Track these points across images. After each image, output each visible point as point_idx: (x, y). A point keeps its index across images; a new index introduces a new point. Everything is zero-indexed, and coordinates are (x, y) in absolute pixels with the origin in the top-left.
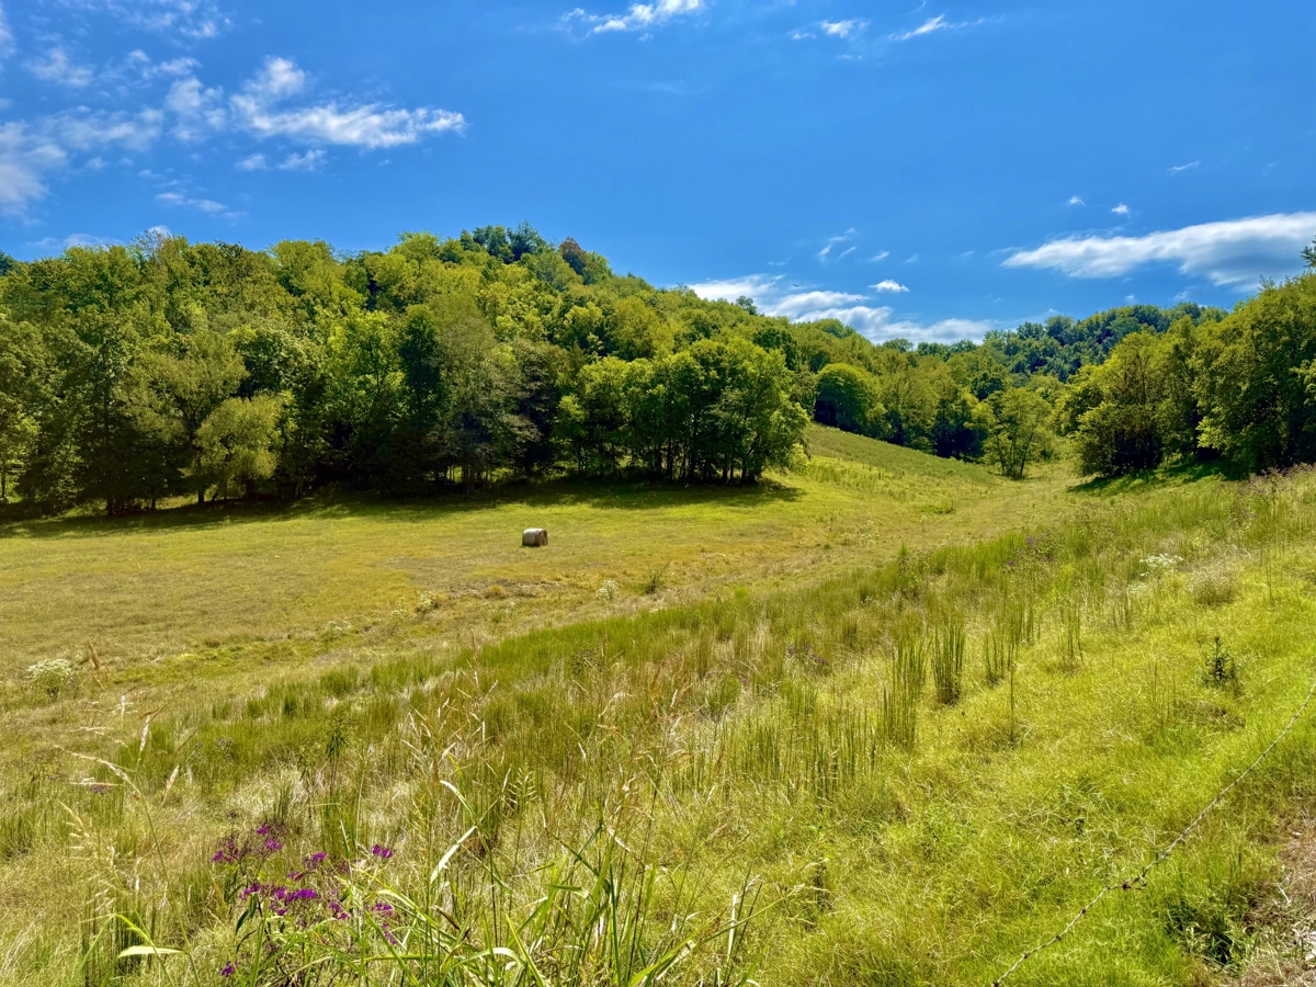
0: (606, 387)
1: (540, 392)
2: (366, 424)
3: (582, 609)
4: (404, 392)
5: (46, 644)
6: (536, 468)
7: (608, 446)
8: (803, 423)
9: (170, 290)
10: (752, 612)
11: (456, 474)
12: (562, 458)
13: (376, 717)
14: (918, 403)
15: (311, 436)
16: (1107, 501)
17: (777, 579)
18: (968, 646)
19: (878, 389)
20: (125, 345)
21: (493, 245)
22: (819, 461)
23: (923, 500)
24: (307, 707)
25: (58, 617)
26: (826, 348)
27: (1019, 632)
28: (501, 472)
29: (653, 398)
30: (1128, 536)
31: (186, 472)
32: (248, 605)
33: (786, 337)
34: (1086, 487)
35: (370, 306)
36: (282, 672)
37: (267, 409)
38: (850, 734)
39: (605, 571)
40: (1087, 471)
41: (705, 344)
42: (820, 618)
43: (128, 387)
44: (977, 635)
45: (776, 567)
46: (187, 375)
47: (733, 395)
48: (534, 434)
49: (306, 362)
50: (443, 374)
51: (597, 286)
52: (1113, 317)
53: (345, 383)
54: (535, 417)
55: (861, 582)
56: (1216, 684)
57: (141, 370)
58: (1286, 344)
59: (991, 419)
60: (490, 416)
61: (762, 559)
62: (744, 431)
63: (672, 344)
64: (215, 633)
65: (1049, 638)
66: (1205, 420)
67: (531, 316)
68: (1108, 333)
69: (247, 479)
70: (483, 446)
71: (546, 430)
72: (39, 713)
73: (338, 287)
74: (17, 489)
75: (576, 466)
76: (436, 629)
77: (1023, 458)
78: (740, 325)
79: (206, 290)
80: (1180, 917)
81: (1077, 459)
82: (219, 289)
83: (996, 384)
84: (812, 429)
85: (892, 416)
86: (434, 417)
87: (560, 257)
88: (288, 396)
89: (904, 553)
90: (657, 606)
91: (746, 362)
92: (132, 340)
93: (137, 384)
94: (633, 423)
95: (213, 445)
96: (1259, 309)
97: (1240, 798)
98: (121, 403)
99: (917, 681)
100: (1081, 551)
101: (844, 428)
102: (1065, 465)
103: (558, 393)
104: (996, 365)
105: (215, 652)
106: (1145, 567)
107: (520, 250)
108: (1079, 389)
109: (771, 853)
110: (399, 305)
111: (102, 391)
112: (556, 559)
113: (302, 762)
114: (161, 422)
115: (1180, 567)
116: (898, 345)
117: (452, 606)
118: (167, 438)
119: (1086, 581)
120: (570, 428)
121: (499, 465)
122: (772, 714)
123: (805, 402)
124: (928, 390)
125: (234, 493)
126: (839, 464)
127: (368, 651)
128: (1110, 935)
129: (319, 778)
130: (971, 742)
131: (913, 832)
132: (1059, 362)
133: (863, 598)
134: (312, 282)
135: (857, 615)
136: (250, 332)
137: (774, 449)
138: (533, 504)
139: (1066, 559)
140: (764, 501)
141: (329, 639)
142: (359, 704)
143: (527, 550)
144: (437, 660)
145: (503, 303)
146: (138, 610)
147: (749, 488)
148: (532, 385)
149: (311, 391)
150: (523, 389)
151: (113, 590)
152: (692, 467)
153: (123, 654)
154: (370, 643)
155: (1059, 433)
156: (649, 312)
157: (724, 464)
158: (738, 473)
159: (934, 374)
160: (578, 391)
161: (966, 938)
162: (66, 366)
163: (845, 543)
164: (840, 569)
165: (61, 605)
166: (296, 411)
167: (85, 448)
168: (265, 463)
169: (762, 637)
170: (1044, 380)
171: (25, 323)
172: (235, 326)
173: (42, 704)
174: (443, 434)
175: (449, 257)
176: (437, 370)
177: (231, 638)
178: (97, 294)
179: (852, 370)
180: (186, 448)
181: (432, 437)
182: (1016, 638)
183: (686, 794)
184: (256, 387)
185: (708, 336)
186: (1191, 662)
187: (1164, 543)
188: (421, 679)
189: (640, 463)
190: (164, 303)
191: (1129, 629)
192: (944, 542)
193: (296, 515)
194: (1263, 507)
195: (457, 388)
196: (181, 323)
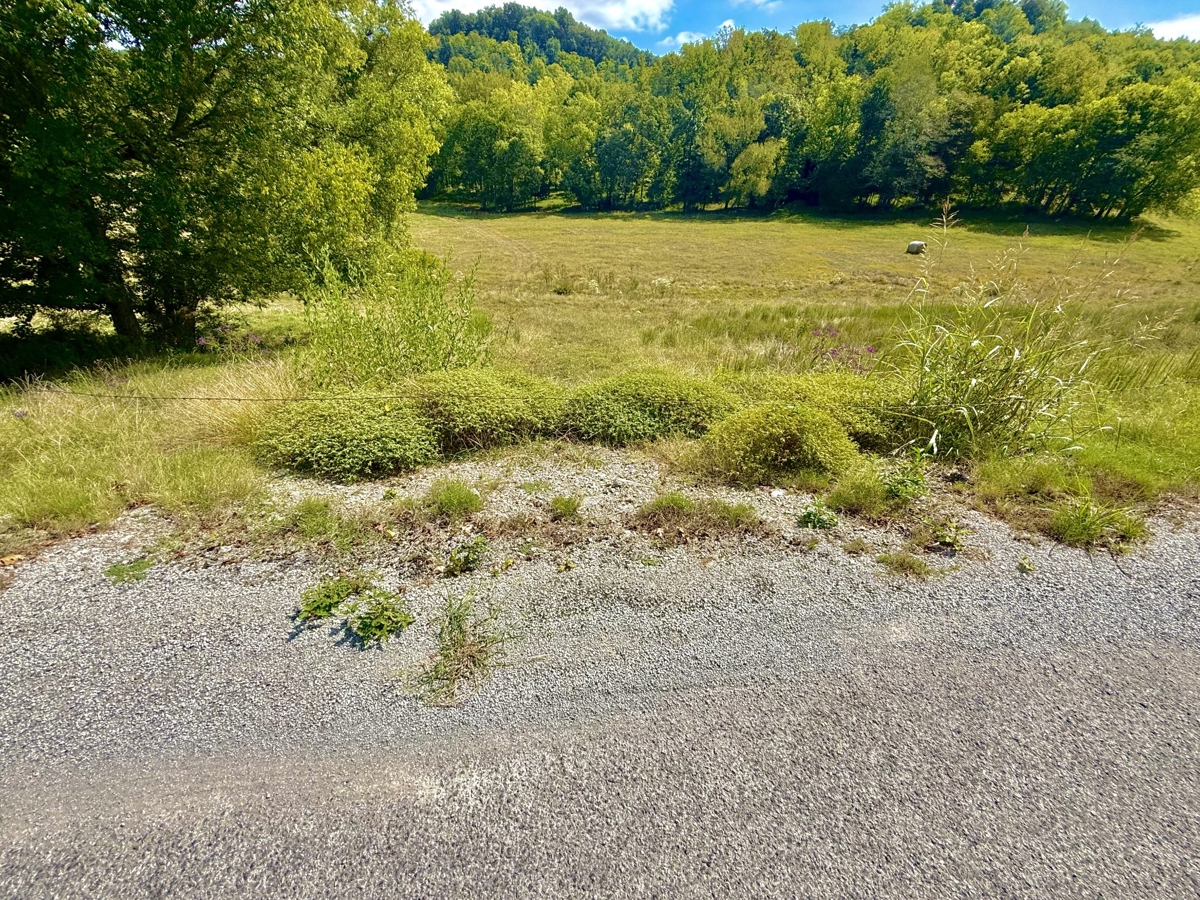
0: (1019, 132)
1: (957, 138)
2: (825, 162)
4: (856, 139)
6: (933, 198)
7: (999, 183)
9: (731, 69)
12: (956, 191)
15: (792, 170)
20: (705, 109)
21: (959, 5)
25: (663, 260)
28: (906, 200)
29: (1059, 143)
31: (722, 189)
35: (849, 72)
37: (771, 150)
39: (962, 276)
43: (703, 136)
46: (732, 127)
47: (1146, 141)
48: (941, 172)
49: (800, 117)
50: (887, 123)
51: (1045, 35)
53: (820, 131)
54: (946, 158)
57: (710, 125)
60: (911, 156)
63: (1102, 89)
69: (751, 196)
70: (900, 179)
71: (951, 169)
72: (658, 301)
73: (832, 58)
74: (647, 194)
75: (965, 199)
79: (751, 69)
82: (758, 66)
86: (871, 157)
87: (1019, 9)
88: (784, 141)
92: (708, 106)
93: (707, 134)
94: (1030, 165)
95: (738, 174)
98: (698, 146)
103: (971, 138)
107: (983, 7)
110: (871, 69)
111: (690, 139)
114: (715, 158)
117: (851, 284)
118: (716, 168)
120: (970, 170)
121: (906, 195)
125: (744, 203)
127: (801, 300)
134: (815, 56)
136: (771, 96)
137: (1167, 193)
138: (922, 225)
140: (1129, 239)
141: (781, 290)
145: (952, 60)
147: (1123, 225)
148: (953, 132)
149: (798, 139)
150: (945, 135)
152: (1071, 204)
153: (689, 282)
154: (802, 296)
156: (1091, 57)
157: (1103, 204)
158: (1115, 212)
160: (991, 136)
162: (675, 124)
166: (787, 152)
167: (678, 173)
168: (763, 186)
172: (764, 92)
173: (659, 298)
174: (875, 170)
175: (919, 22)
176: (884, 120)
178: (695, 75)
180: (725, 175)
184: (768, 135)
185: (1147, 79)
189: (1023, 199)
190: (727, 79)
193: (772, 220)
195: (895, 133)
196: (734, 92)
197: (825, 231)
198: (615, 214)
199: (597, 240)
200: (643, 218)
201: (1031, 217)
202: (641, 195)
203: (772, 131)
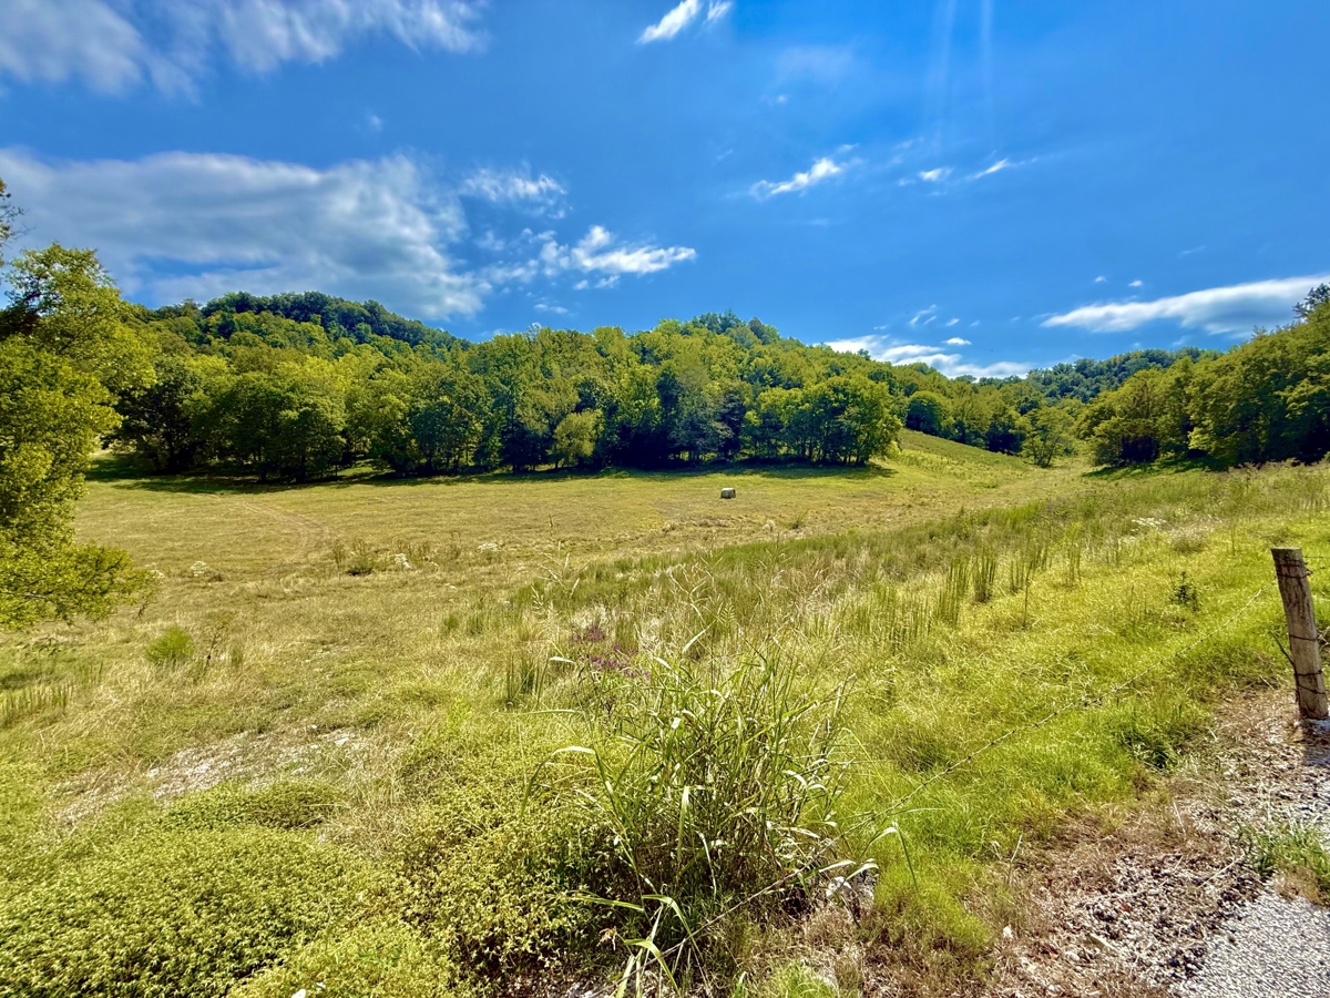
0: (773, 406)
1: (733, 409)
2: (638, 427)
3: (754, 535)
4: (659, 409)
5: (487, 536)
6: (730, 454)
7: (773, 441)
8: (898, 428)
9: (543, 356)
10: (858, 543)
11: (685, 456)
12: (745, 448)
13: (642, 584)
14: (977, 417)
15: (611, 434)
16: (1113, 484)
17: (875, 524)
18: (999, 570)
19: (950, 408)
20: (521, 386)
21: (710, 324)
22: (907, 452)
23: (977, 479)
24: (608, 576)
25: (491, 523)
26: (916, 381)
27: (1036, 562)
28: (710, 456)
29: (802, 412)
30: (1125, 506)
31: (550, 452)
32: (579, 522)
33: (890, 375)
34: (1090, 475)
35: (642, 362)
36: (595, 558)
37: (590, 419)
38: (915, 614)
39: (769, 514)
40: (1098, 463)
41: (835, 380)
42: (902, 549)
43: (522, 408)
44: (1006, 564)
45: (875, 517)
46: (550, 402)
47: (853, 410)
48: (729, 433)
49: (609, 393)
50: (680, 399)
51: (770, 346)
52: (1128, 359)
53: (628, 404)
54: (730, 423)
55: (930, 528)
56: (1180, 602)
57: (529, 398)
58: (1274, 376)
59: (1029, 427)
60: (705, 422)
61: (866, 512)
62: (859, 433)
63: (815, 379)
64: (563, 535)
65: (1057, 567)
66: (1196, 430)
67: (731, 365)
68: (1124, 369)
69: (580, 458)
70: (701, 440)
71: (737, 431)
72: (483, 569)
73: (626, 352)
74: (472, 459)
75: (753, 453)
76: (674, 541)
77: (1051, 453)
78: (859, 367)
79: (560, 357)
80: (1132, 738)
81: (1092, 455)
82: (566, 355)
83: (1034, 405)
84: (904, 432)
85: (959, 425)
86: (674, 423)
87: (749, 329)
88: (599, 412)
89: (962, 512)
90: (800, 536)
91: (863, 390)
92: (525, 383)
93: (527, 406)
94: (789, 427)
95: (562, 438)
96: (1250, 351)
97: (1187, 673)
98: (519, 416)
99: (962, 587)
100: (1088, 514)
101: (926, 432)
102: (1082, 459)
103: (743, 410)
104: (1035, 392)
106: (1136, 525)
107: (725, 326)
108: (1097, 407)
110: (658, 360)
111: (511, 410)
112: (740, 506)
113: (606, 603)
114: (538, 426)
115: (1163, 527)
116: (967, 379)
117: (681, 529)
118: (540, 433)
119: (1089, 535)
120: (751, 430)
121: (709, 451)
122: (867, 600)
123: (900, 415)
124: (986, 409)
125: (572, 463)
126: (921, 454)
127: (638, 550)
129: (614, 612)
130: (995, 624)
131: (952, 671)
132: (1083, 389)
133: (931, 537)
134: (613, 350)
135: (927, 548)
136: (581, 377)
137: (878, 445)
138: (728, 474)
139: (1076, 520)
140: (869, 477)
141: (618, 542)
142: (634, 576)
143: (724, 500)
144: (674, 557)
145: (715, 357)
146: (527, 522)
147: (861, 468)
148: (730, 405)
149: (611, 410)
150: (725, 407)
151: (515, 511)
152: (825, 454)
153: (520, 543)
154: (639, 546)
155: (1078, 437)
156: (801, 360)
157: (844, 453)
158: (854, 459)
159: (990, 398)
160: (757, 408)
162: (494, 397)
163: (922, 504)
164: (917, 520)
165: (493, 517)
166: (603, 420)
167: (503, 438)
168: (588, 448)
169: (864, 557)
170: (1071, 402)
171: (476, 375)
172: (574, 374)
173: (484, 564)
174: (679, 434)
175: (685, 332)
176: (677, 397)
178: (509, 359)
179: (934, 395)
180: (549, 440)
181: (673, 435)
182: (1033, 566)
183: (812, 639)
184: (584, 407)
185: (838, 374)
186: (1162, 588)
187: (1153, 512)
188: (665, 567)
189: (793, 451)
190: (540, 363)
191: (1118, 565)
192: (990, 506)
193: (602, 477)
194: (1238, 489)
195: (687, 407)
196: (548, 374)
197: (650, 484)
198: (437, 479)
199: (413, 507)
200: (470, 481)
201: (799, 465)
202: (467, 459)
203: (585, 404)
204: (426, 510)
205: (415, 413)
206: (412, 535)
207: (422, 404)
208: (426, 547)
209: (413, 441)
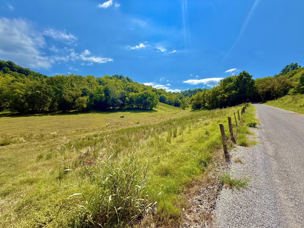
0: (132, 96)
2: (99, 101)
3: (129, 126)
4: (104, 96)
5: (53, 130)
6: (122, 107)
7: (132, 104)
8: (158, 102)
9: (71, 81)
10: (151, 126)
11: (111, 108)
12: (126, 106)
13: (101, 140)
14: (172, 100)
15: (91, 102)
16: (195, 113)
17: (154, 122)
18: (177, 130)
19: (167, 98)
20: (64, 89)
21: (117, 77)
22: (160, 107)
23: (173, 112)
24: (91, 138)
25: (55, 127)
26: (161, 92)
27: (184, 128)
28: (118, 108)
29: (138, 98)
30: (197, 117)
31: (74, 107)
32: (83, 125)
33: (156, 91)
34: (192, 111)
35: (100, 85)
36: (88, 134)
37: (85, 98)
38: (163, 141)
39: (132, 121)
40: (192, 109)
41: (145, 91)
42: (160, 127)
43: (65, 95)
44: (179, 129)
45: (154, 120)
46: (74, 93)
47: (149, 98)
48: (122, 102)
49: (91, 92)
50: (110, 94)
51: (131, 83)
52: (196, 90)
53: (96, 95)
54: (122, 100)
55: (165, 122)
56: (206, 134)
57: (67, 92)
58: (216, 94)
59: (181, 102)
60: (116, 100)
61: (152, 120)
62: (150, 103)
63: (141, 91)
64: (78, 129)
65: (187, 129)
66: (206, 103)
67: (122, 87)
68: (195, 92)
69: (82, 108)
70: (115, 104)
71: (124, 102)
72: (52, 140)
73: (95, 82)
74: (48, 109)
75: (128, 107)
76: (109, 128)
77: (185, 107)
78: (150, 89)
79: (76, 82)
80: (201, 162)
81: (191, 108)
82: (78, 81)
83: (182, 98)
84: (159, 103)
85: (169, 101)
86: (108, 100)
87: (126, 79)
88: (88, 97)
89: (170, 119)
90: (139, 126)
91: (151, 94)
92: (65, 88)
93: (66, 94)
94: (136, 101)
95: (77, 103)
96: (213, 89)
97: (208, 148)
98: (64, 97)
99: (171, 135)
100: (191, 119)
101: (163, 103)
102: (190, 108)
103: (125, 97)
104: (182, 95)
105: (78, 131)
106: (199, 120)
107: (121, 78)
108: (192, 99)
109: (153, 156)
110: (104, 85)
111: (61, 95)
112: (125, 119)
113: (90, 146)
114: (70, 100)
115: (203, 120)
116: (170, 92)
117: (111, 125)
118: (71, 102)
119: (192, 122)
120: (127, 102)
121: (117, 107)
122: (153, 139)
123: (158, 99)
124: (174, 98)
125: (80, 110)
126: (162, 107)
127: (99, 131)
128: (193, 164)
129: (93, 148)
130: (177, 142)
131: (170, 153)
132: (189, 95)
133: (165, 124)
134: (92, 81)
135: (164, 127)
136: (83, 88)
137: (154, 105)
138: (122, 112)
139: (189, 120)
140: (153, 112)
141: (94, 130)
142: (98, 138)
143: (121, 118)
144: (109, 132)
145: (118, 85)
146: (66, 126)
147: (151, 110)
148: (122, 96)
149: (91, 96)
150: (121, 96)
151: (63, 123)
152: (143, 107)
153: (65, 132)
154: (100, 130)
155: (189, 104)
156: (138, 87)
157: (148, 107)
158: (149, 108)
159: (174, 96)
160: (128, 97)
161: (176, 165)
162: (56, 92)
163: (163, 118)
164: (162, 121)
165: (55, 125)
166: (89, 99)
167: (58, 103)
168: (85, 106)
169: (152, 129)
170: (188, 97)
171: (49, 85)
172: (81, 87)
173: (53, 139)
174: (110, 102)
175: (111, 78)
176: (109, 93)
177: (80, 130)
178: (60, 82)
179: (164, 95)
180: (73, 103)
181: (108, 103)
182: (183, 129)
183: (142, 149)
185: (146, 90)
186: (204, 132)
187: (201, 118)
188: (107, 135)
189: (137, 107)
190: (70, 83)
191: (197, 128)
192: (175, 117)
193: (89, 113)
194: (212, 113)
195: (112, 96)
196: (73, 86)
197: (103, 115)
198: (36, 115)
199: (27, 123)
200: (47, 115)
201: (138, 110)
202: (46, 109)
203: (84, 94)
204: (31, 124)
205: (27, 95)
206: (26, 131)
207: (30, 93)
208: (31, 135)
209: (26, 104)
